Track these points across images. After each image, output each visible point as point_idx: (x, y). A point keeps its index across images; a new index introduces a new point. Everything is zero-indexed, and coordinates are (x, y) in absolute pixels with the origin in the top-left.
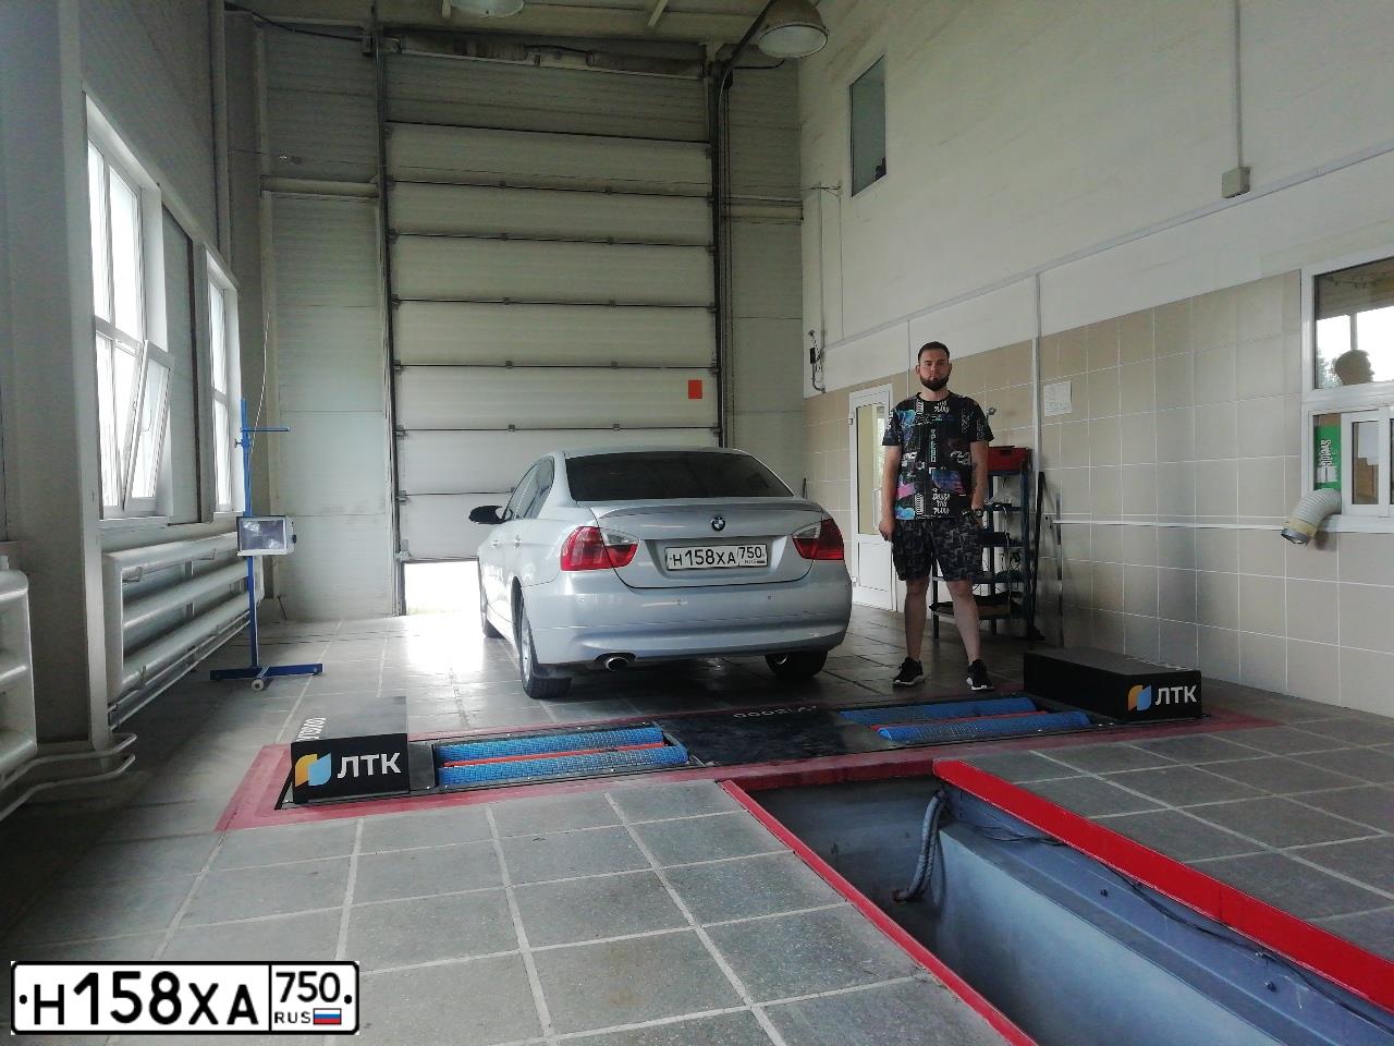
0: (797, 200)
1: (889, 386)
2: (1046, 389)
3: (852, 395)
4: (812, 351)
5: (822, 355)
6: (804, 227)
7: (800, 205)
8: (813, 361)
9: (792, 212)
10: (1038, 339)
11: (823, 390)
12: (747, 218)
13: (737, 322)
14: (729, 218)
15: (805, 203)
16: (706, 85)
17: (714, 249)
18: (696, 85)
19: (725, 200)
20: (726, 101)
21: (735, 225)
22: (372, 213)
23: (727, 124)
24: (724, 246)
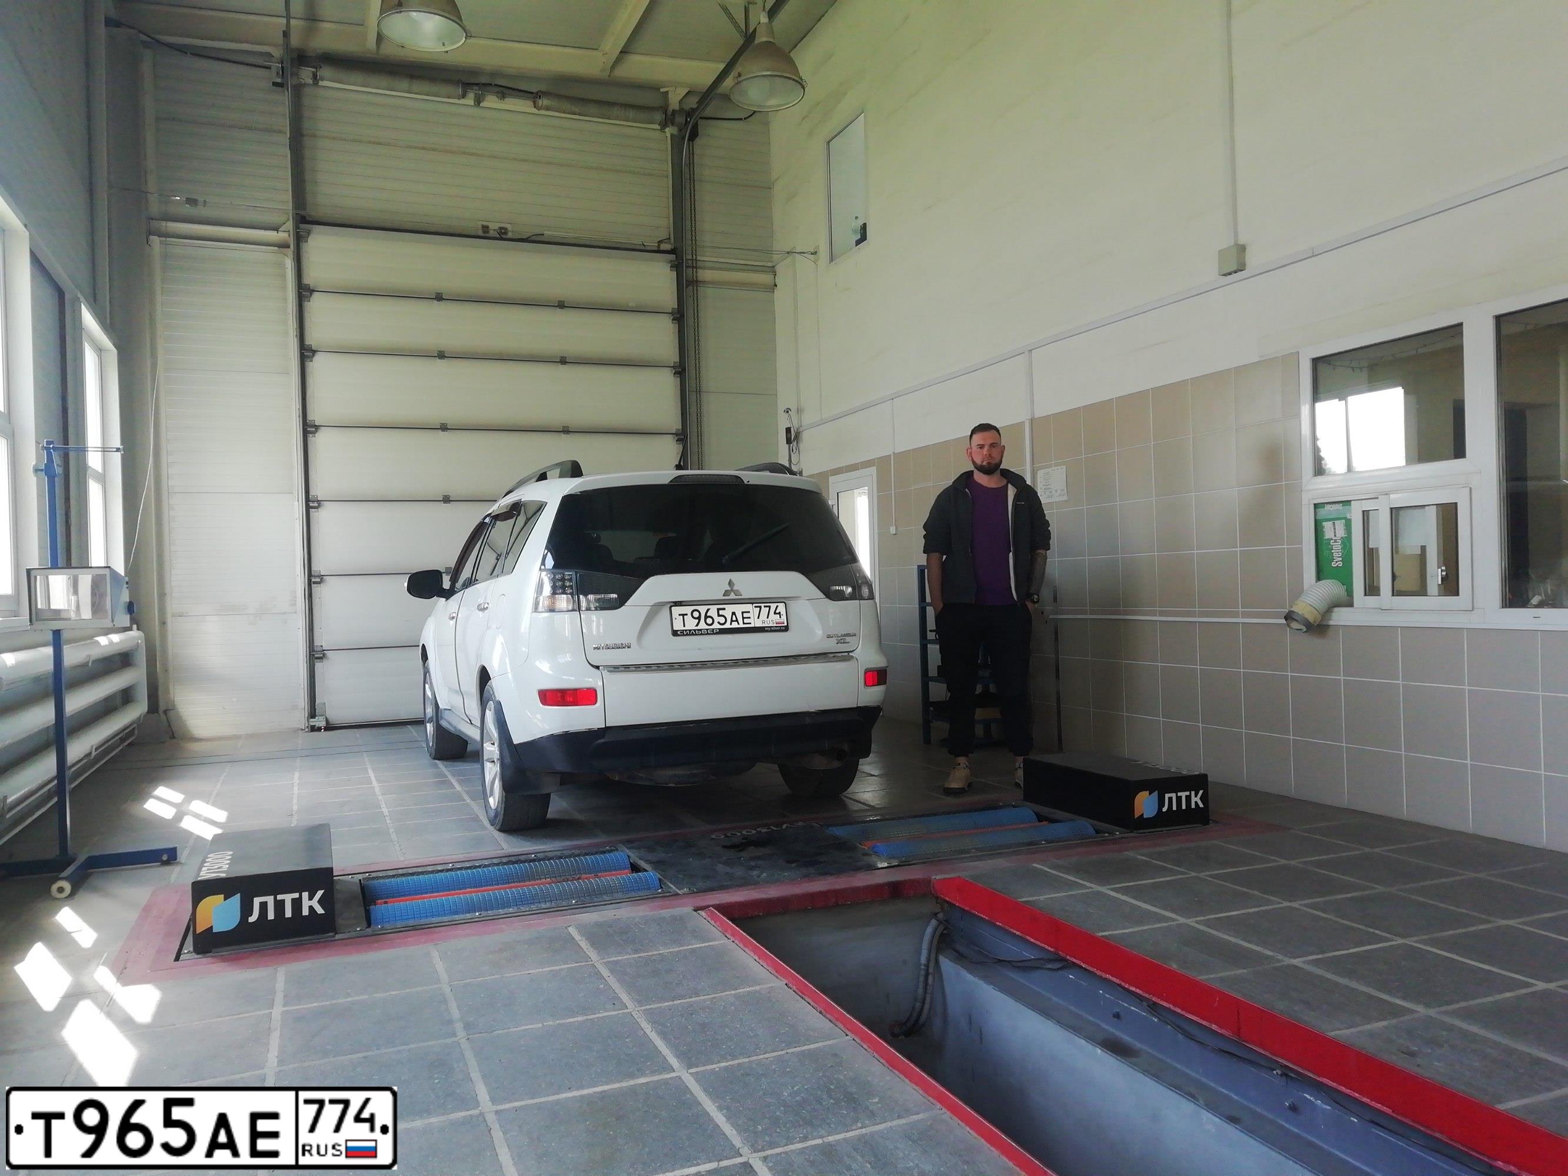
0: (770, 264)
1: (873, 470)
2: (1041, 474)
3: (832, 479)
4: (788, 430)
5: (798, 434)
6: (777, 295)
7: (773, 270)
8: (789, 441)
9: (765, 278)
10: (1032, 420)
12: (715, 283)
13: (705, 397)
14: (695, 283)
15: (778, 268)
16: (668, 135)
17: (679, 316)
18: (658, 135)
19: (690, 263)
20: (691, 154)
21: (702, 290)
22: (282, 265)
23: (692, 179)
24: (689, 314)
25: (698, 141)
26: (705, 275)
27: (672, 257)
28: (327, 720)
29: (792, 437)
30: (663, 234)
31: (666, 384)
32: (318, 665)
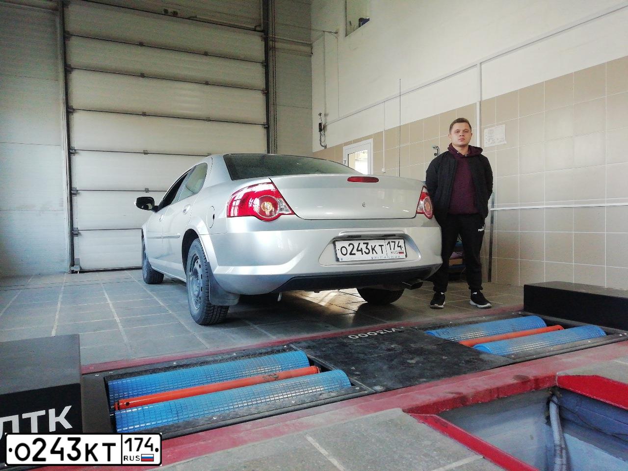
0: (309, 43)
1: (371, 141)
2: (486, 131)
3: (344, 148)
4: (320, 124)
5: (325, 127)
6: (313, 58)
7: (310, 46)
8: (320, 130)
9: (307, 49)
10: (480, 102)
11: (325, 147)
12: (284, 50)
13: (278, 108)
15: (313, 44)
17: (266, 65)
19: (271, 39)
21: (277, 52)
24: (271, 64)
26: (278, 45)
27: (262, 34)
28: (81, 268)
29: (322, 128)
31: (260, 98)
32: (76, 238)
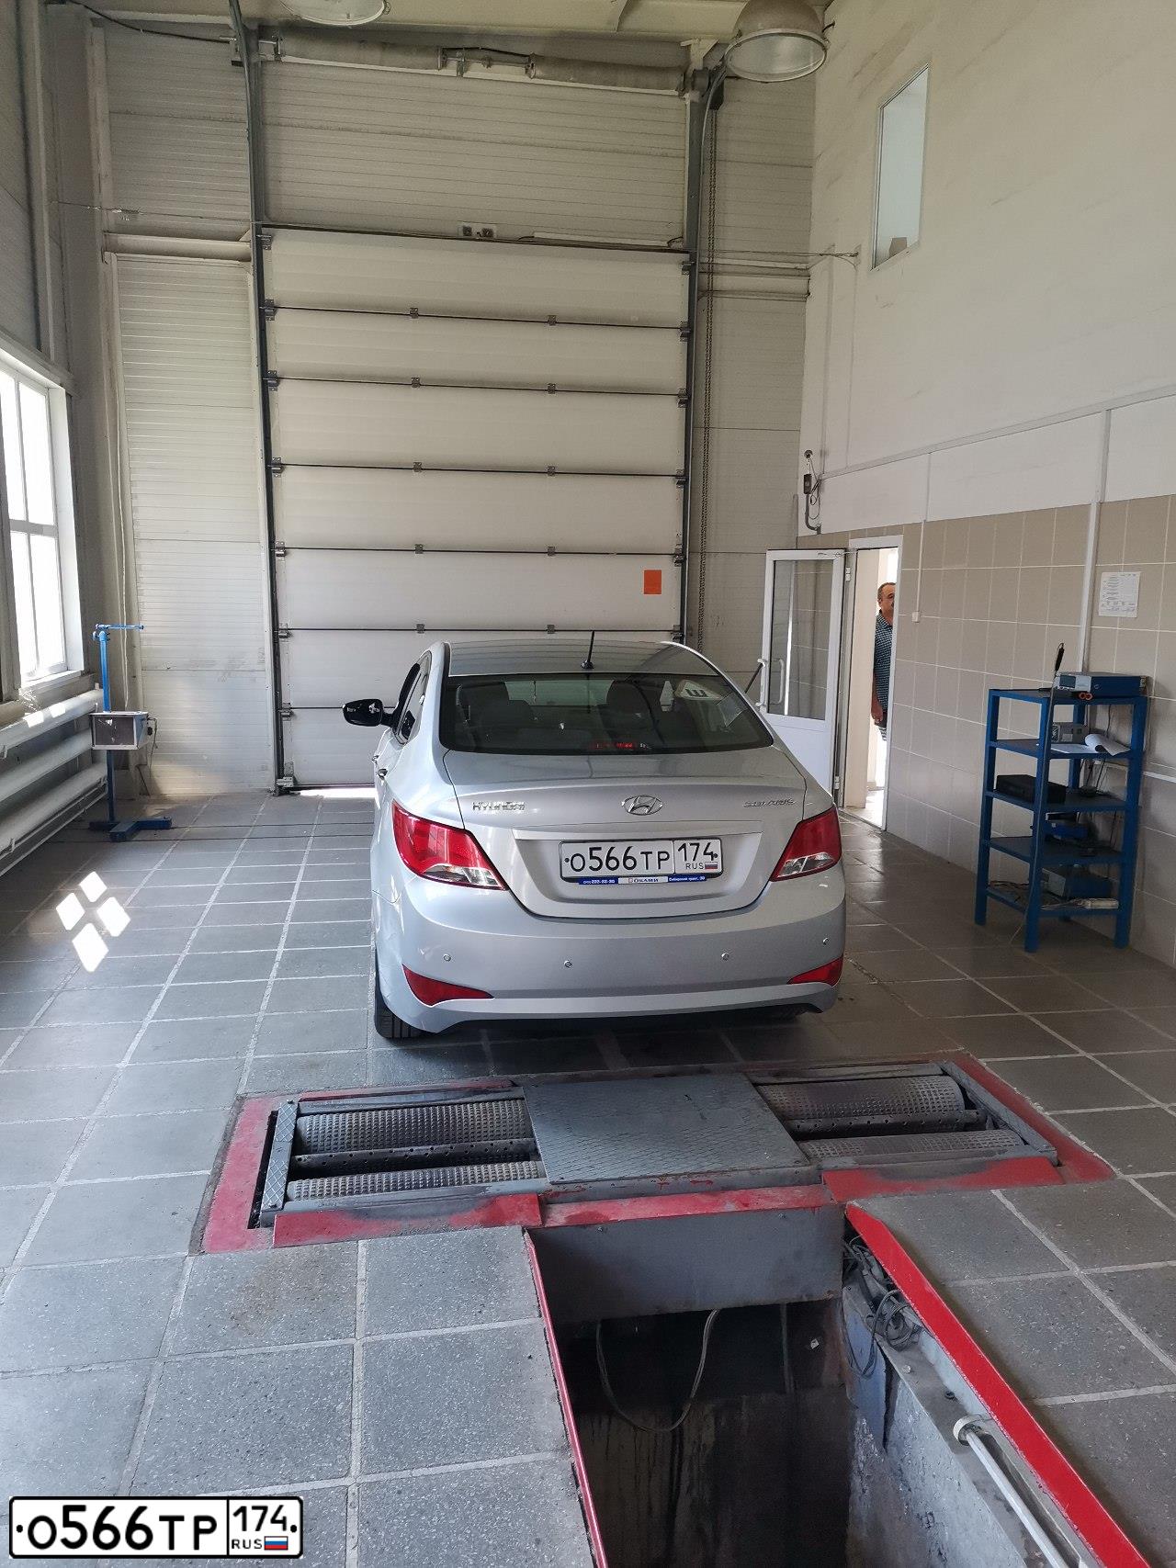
2: (1105, 577)
3: (851, 542)
4: (807, 478)
5: (819, 482)
6: (811, 304)
7: (805, 274)
8: (807, 491)
9: (797, 284)
11: (818, 529)
12: (733, 292)
13: (714, 433)
14: (711, 292)
15: (812, 271)
16: (688, 103)
17: (689, 332)
18: (677, 102)
19: (706, 267)
20: (714, 126)
21: (719, 302)
22: (243, 282)
23: (714, 160)
24: (701, 329)
25: (724, 109)
26: (722, 282)
27: (685, 257)
29: (812, 486)
30: (676, 233)
31: (669, 415)
32: (285, 723)
